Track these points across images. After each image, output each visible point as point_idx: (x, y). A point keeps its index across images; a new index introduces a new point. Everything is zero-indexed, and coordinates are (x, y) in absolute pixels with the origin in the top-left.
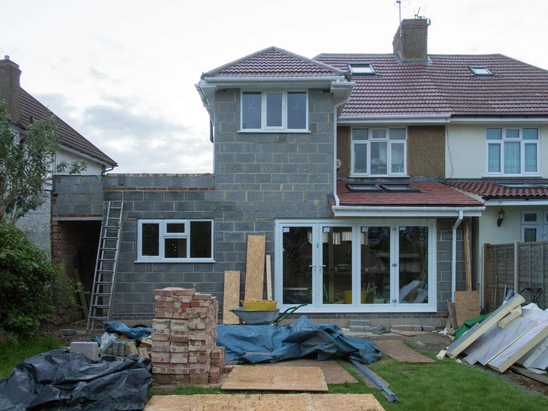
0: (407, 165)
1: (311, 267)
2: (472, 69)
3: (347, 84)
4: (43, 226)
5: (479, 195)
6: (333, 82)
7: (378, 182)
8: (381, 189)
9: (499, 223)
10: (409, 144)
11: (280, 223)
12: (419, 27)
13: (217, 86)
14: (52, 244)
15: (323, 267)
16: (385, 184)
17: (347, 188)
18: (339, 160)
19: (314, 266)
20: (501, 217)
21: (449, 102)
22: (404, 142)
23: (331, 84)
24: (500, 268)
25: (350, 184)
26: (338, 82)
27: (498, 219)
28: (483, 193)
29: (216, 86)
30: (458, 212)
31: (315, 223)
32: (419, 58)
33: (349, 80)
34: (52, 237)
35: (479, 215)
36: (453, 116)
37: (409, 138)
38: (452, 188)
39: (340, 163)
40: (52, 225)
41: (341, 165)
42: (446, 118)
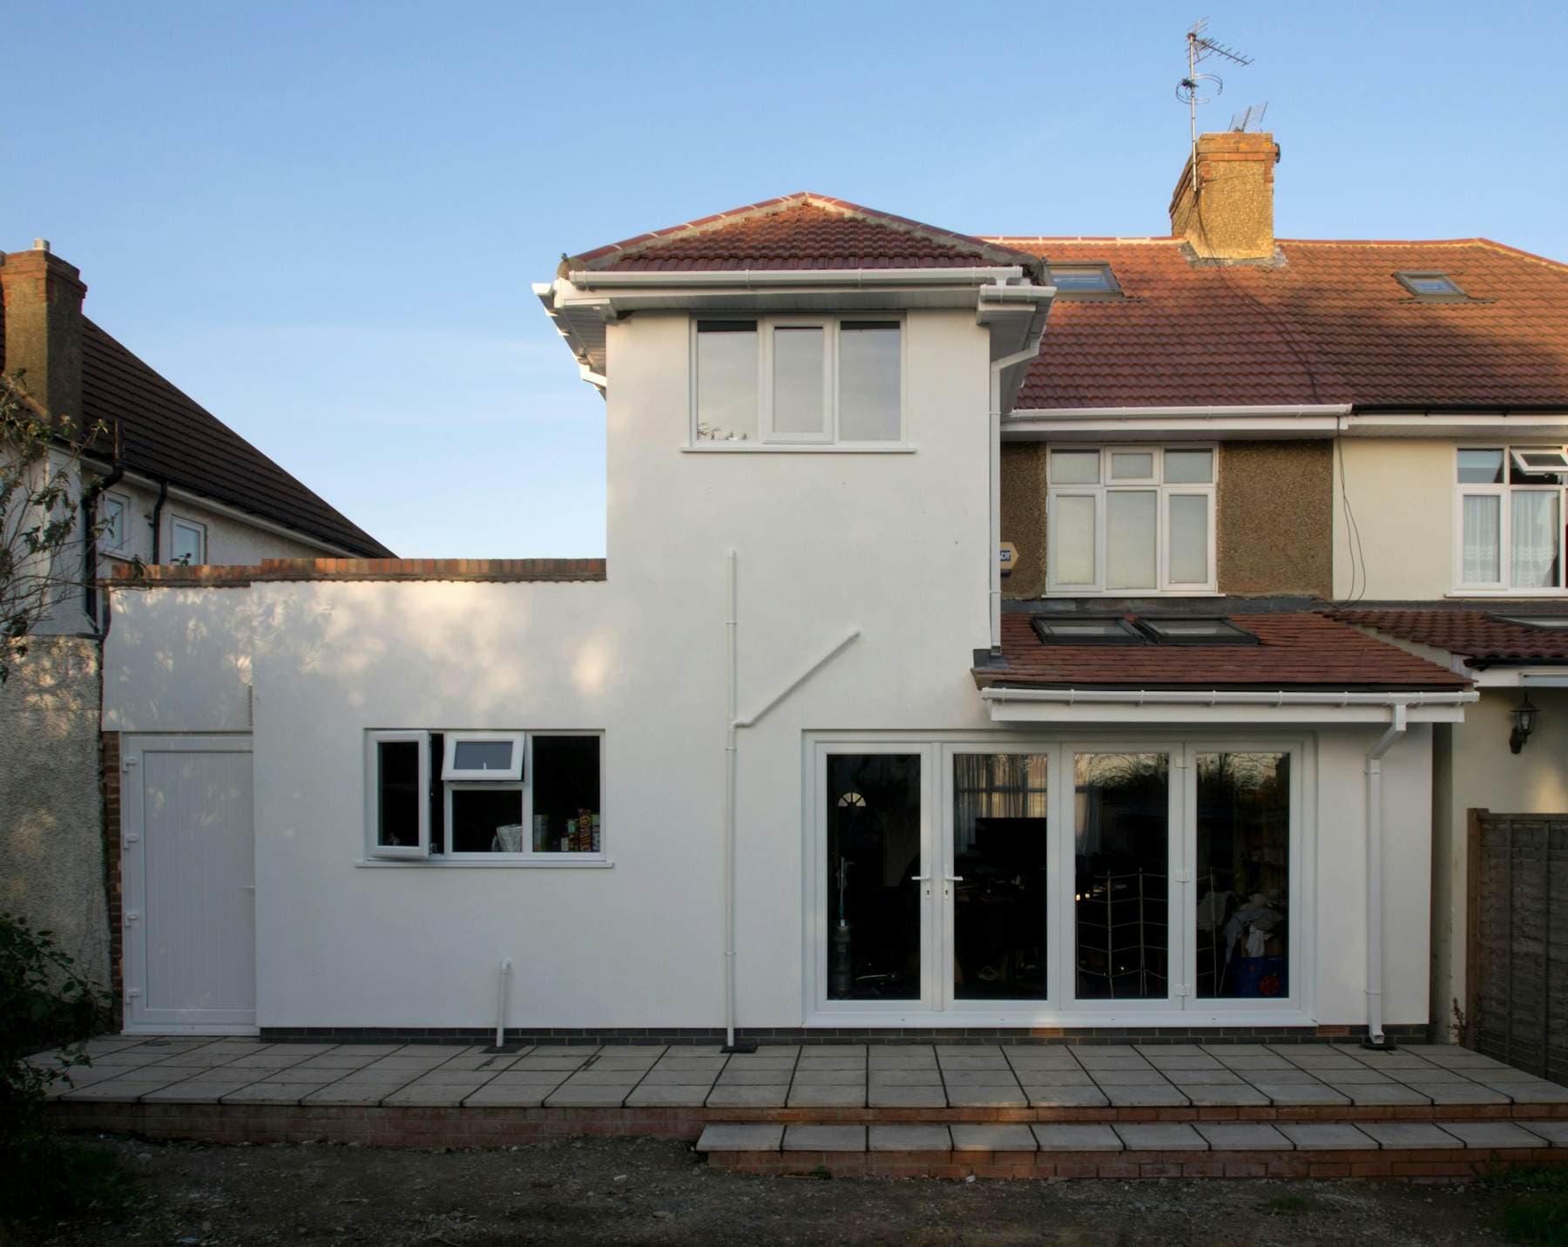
0: (1218, 560)
1: (918, 882)
2: (1406, 279)
3: (1029, 294)
4: (76, 747)
5: (1453, 653)
6: (983, 287)
7: (1129, 612)
8: (1137, 632)
9: (1517, 742)
10: (1223, 496)
11: (816, 742)
12: (1250, 157)
13: (611, 299)
14: (105, 804)
15: (956, 884)
16: (1150, 620)
17: (1035, 630)
18: (1010, 546)
19: (928, 880)
20: (1525, 722)
21: (1345, 369)
22: (1210, 490)
23: (978, 292)
24: (1527, 890)
25: (1043, 619)
26: (1001, 288)
27: (1515, 731)
28: (1466, 647)
29: (607, 302)
30: (1390, 707)
31: (930, 742)
32: (1250, 248)
33: (1036, 281)
34: (105, 784)
35: (1455, 717)
36: (1357, 411)
37: (1224, 478)
38: (1358, 628)
39: (1015, 555)
40: (104, 746)
41: (1019, 561)
42: (1338, 416)
